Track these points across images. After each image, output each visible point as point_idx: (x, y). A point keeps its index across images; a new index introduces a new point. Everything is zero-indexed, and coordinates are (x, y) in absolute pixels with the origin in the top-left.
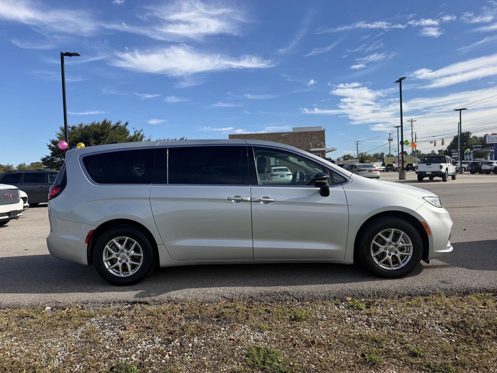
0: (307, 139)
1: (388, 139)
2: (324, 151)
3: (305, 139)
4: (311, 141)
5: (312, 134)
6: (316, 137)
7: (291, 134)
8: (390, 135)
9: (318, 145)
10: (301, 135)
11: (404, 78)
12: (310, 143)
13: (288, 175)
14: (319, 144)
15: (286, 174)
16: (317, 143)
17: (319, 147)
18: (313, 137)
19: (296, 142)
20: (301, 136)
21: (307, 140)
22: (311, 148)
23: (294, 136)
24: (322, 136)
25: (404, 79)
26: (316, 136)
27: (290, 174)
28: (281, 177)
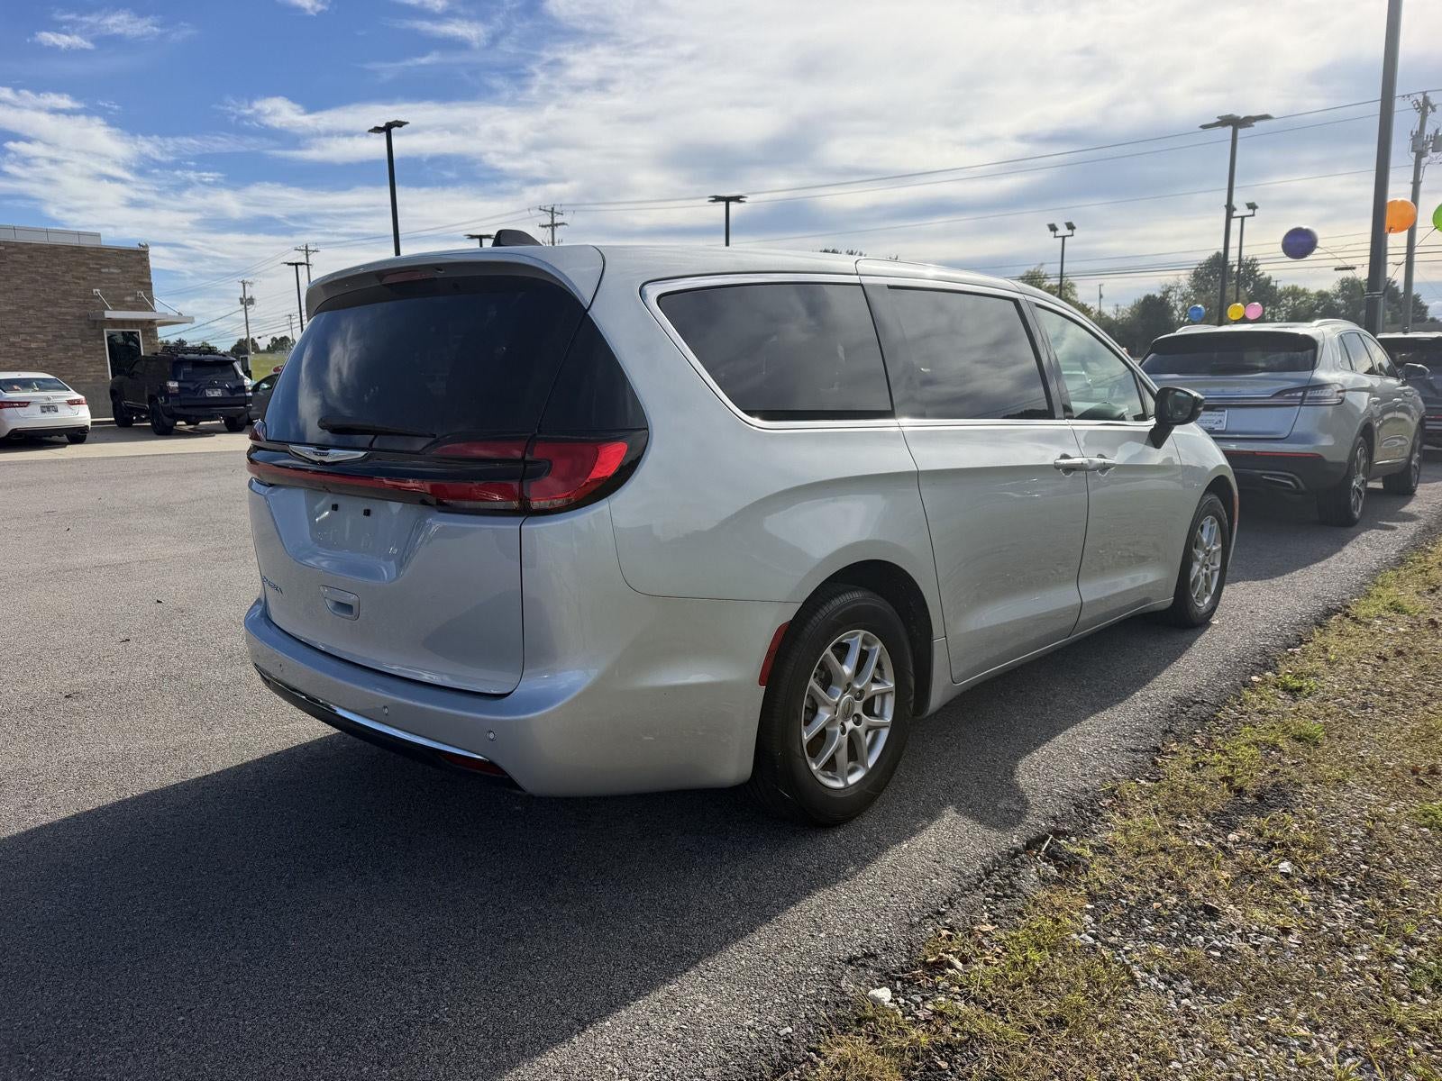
0: (83, 272)
1: (241, 299)
2: (151, 322)
3: (75, 274)
4: (99, 281)
5: (100, 258)
6: (115, 271)
7: (12, 250)
8: (244, 286)
9: (129, 299)
10: (57, 257)
11: (400, 124)
12: (97, 291)
13: (71, 403)
14: (130, 295)
15: (64, 400)
16: (123, 292)
17: (133, 308)
18: (103, 270)
19: (34, 281)
20: (56, 261)
21: (84, 279)
22: (109, 309)
23: (26, 256)
24: (139, 268)
25: (401, 126)
26: (117, 266)
27: (78, 402)
28: (43, 412)
